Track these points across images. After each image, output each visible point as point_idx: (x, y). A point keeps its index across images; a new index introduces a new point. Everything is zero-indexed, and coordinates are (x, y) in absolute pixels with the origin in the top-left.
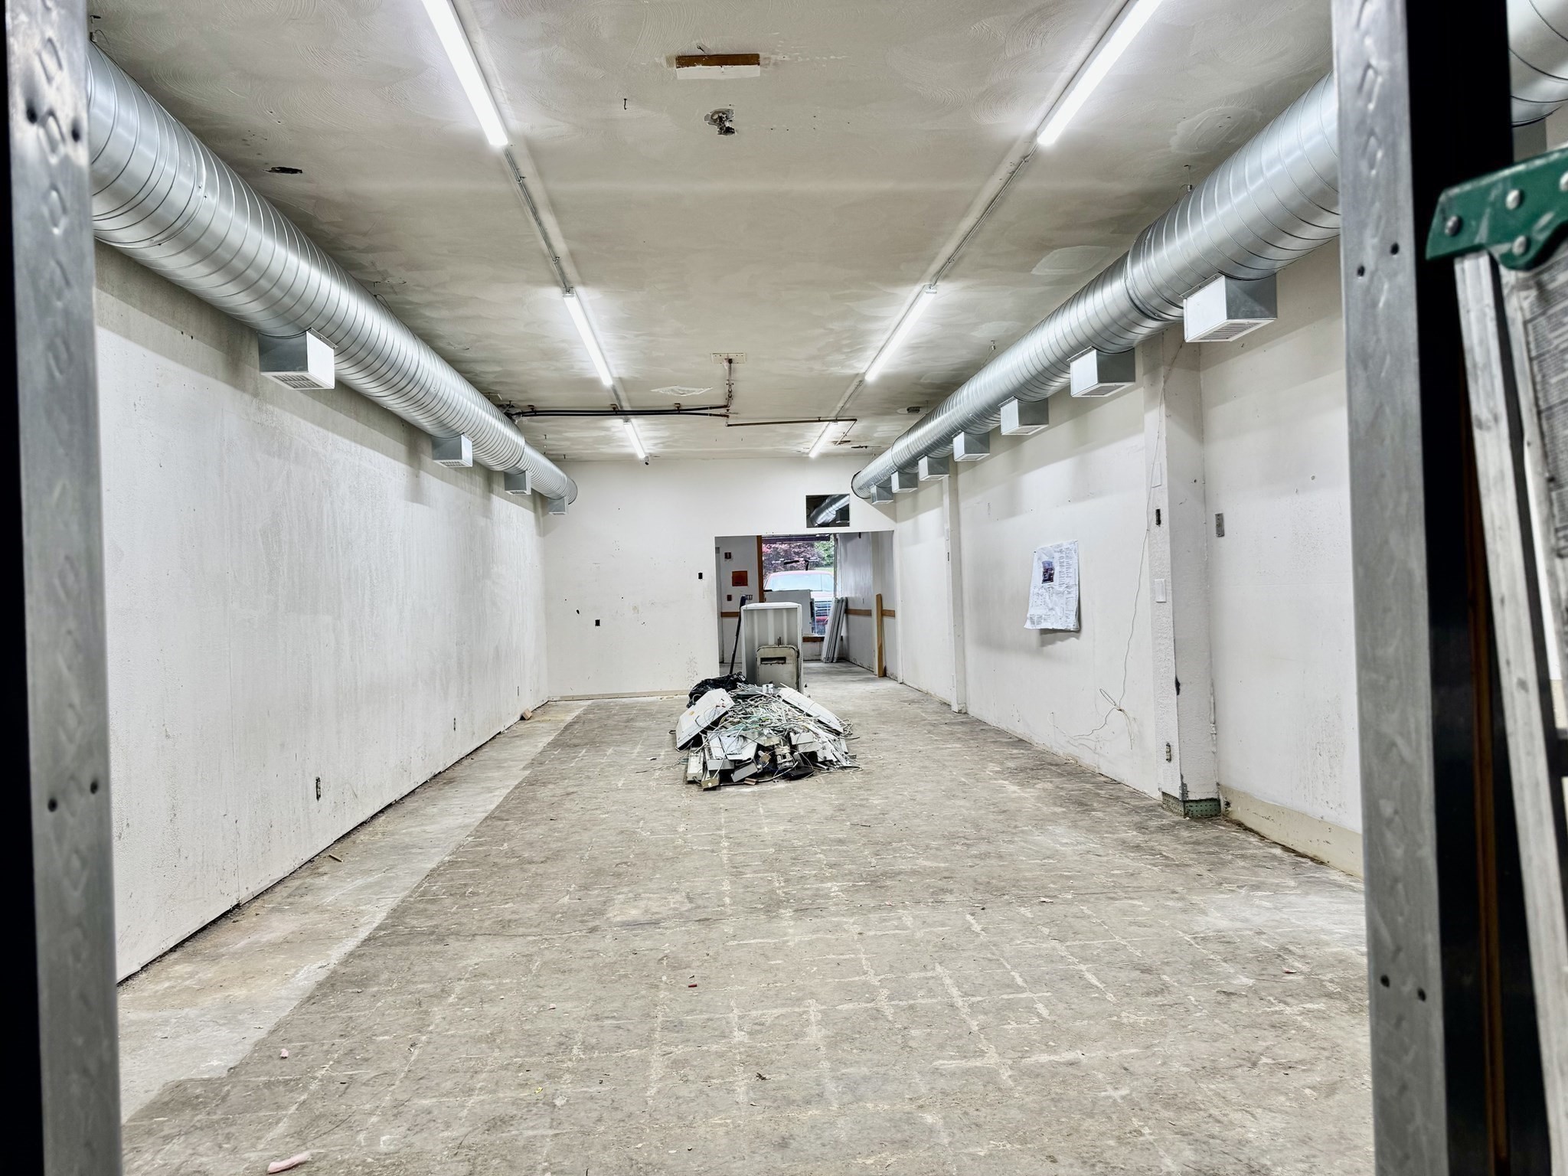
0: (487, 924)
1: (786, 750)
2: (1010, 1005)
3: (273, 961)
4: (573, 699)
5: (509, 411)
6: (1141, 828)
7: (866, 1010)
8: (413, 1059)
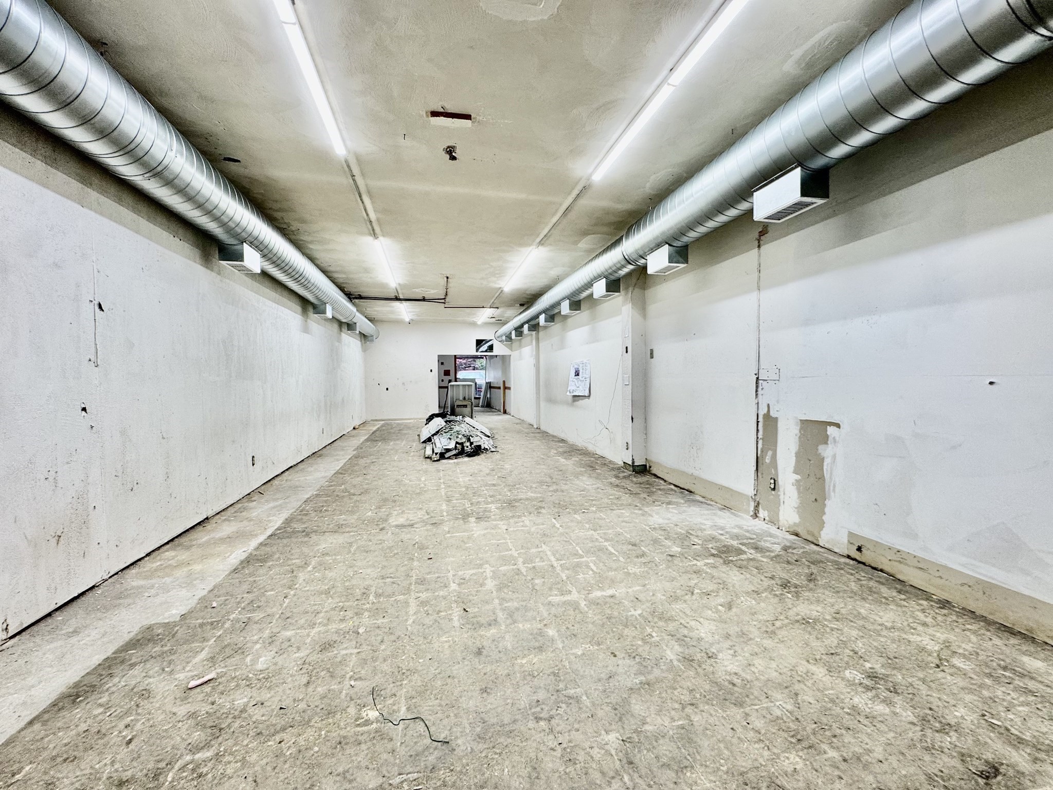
0: (331, 526)
1: (468, 444)
2: (578, 565)
3: (219, 549)
4: (376, 420)
5: (350, 296)
6: (617, 477)
7: (513, 570)
8: (285, 605)
